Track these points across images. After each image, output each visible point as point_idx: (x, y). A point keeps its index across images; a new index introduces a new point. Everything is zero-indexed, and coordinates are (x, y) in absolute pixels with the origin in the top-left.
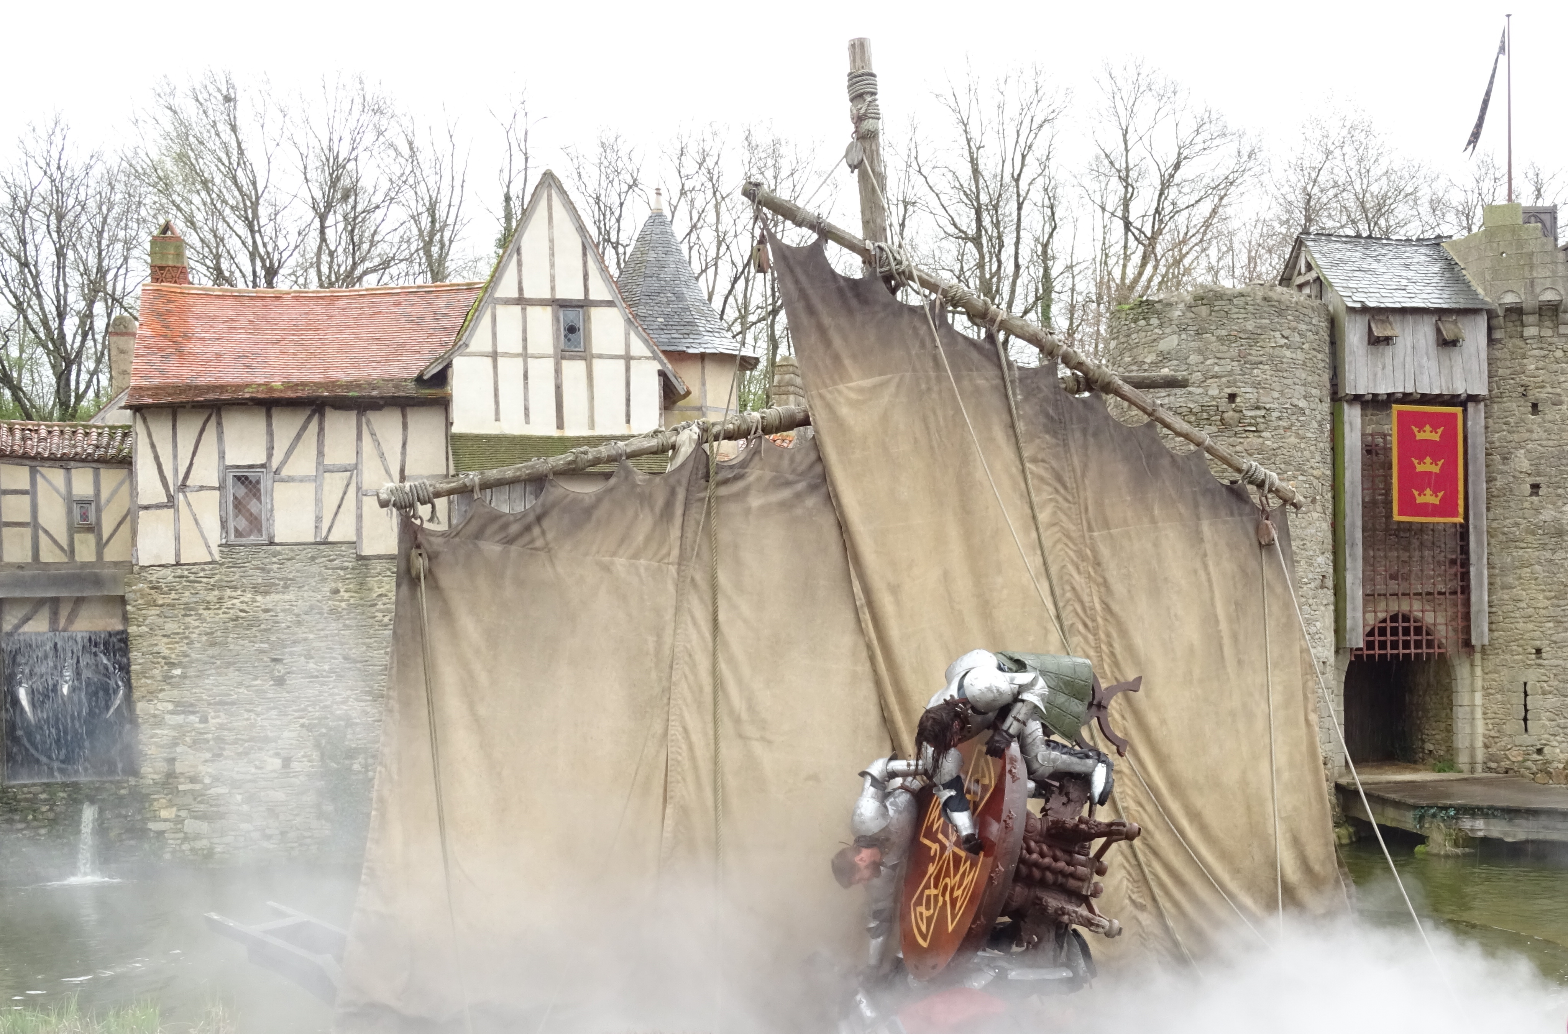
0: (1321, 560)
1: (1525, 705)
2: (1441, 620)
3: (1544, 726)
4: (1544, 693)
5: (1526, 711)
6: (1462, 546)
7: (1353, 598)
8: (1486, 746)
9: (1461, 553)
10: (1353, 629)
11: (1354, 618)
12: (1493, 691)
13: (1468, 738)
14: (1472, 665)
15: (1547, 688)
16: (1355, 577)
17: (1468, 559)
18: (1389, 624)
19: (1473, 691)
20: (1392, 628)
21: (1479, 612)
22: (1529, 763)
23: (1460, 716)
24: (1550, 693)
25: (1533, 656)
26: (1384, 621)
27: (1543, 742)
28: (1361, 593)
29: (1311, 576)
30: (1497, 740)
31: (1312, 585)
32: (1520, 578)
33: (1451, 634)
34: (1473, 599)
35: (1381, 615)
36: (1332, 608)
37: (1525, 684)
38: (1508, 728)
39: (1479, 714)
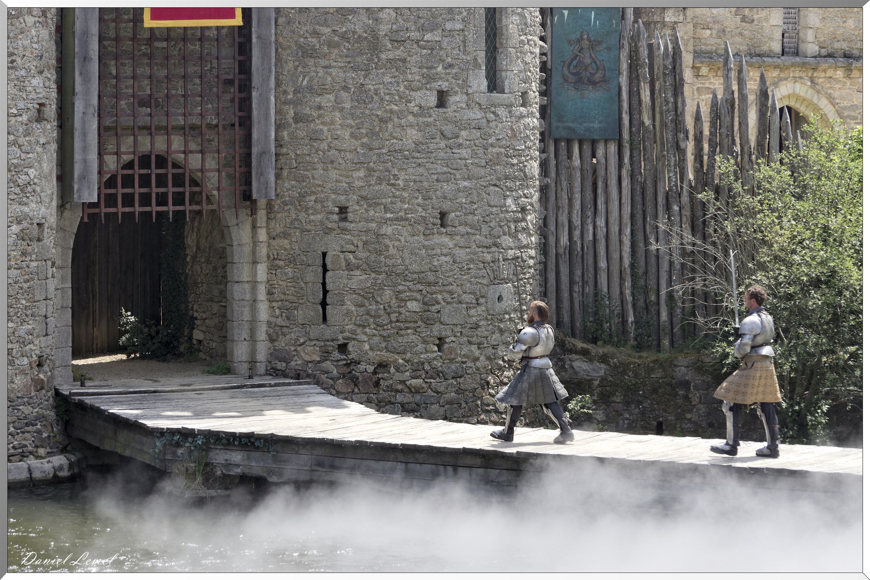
0: (37, 81)
1: (324, 284)
2: (211, 163)
3: (348, 313)
4: (349, 267)
5: (325, 292)
6: (240, 62)
7: (84, 134)
8: (272, 340)
9: (240, 73)
10: (83, 177)
11: (85, 161)
12: (281, 263)
13: (246, 326)
14: (254, 227)
15: (354, 261)
16: (87, 105)
17: (250, 80)
18: (138, 171)
19: (255, 262)
20: (141, 176)
21: (263, 153)
22: (327, 365)
23: (237, 296)
24: (358, 268)
25: (336, 217)
26: (130, 165)
27: (347, 334)
28: (95, 126)
29: (21, 105)
30: (285, 330)
31: (25, 118)
32: (320, 108)
33: (225, 183)
34: (255, 135)
35: (126, 158)
36: (54, 146)
37: (324, 255)
38: (300, 315)
39: (262, 294)
